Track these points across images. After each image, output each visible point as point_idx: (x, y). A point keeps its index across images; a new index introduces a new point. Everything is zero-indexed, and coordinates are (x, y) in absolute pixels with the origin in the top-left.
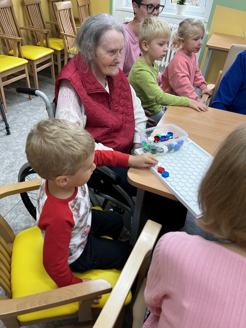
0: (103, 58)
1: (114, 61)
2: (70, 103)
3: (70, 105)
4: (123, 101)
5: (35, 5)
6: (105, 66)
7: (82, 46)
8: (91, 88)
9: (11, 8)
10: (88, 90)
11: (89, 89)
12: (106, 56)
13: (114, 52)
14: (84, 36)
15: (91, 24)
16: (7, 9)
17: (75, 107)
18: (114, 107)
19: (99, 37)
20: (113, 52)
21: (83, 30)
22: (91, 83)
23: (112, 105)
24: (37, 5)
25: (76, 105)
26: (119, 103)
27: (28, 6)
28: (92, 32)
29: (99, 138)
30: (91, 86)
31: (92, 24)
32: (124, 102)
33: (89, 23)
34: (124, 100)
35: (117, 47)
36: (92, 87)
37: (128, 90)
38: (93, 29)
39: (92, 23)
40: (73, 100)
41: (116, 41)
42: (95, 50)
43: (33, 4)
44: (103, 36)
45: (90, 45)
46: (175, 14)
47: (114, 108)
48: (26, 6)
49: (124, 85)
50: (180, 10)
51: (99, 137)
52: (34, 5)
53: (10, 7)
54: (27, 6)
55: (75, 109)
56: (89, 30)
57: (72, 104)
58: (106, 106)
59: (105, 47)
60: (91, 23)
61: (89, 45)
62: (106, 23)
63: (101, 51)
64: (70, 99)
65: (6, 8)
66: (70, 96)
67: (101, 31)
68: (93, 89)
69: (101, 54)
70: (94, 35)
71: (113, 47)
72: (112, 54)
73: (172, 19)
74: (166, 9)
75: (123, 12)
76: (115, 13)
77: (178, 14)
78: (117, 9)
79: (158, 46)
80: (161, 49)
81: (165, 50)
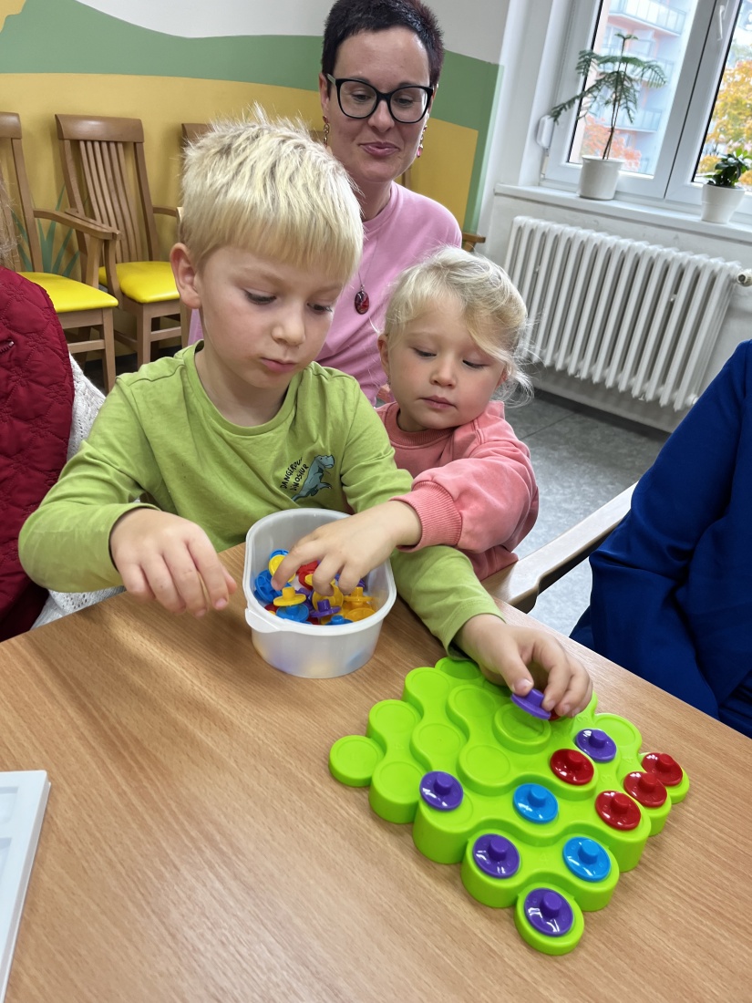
50: (713, 208)
73: (680, 234)
74: (669, 201)
75: (518, 201)
76: (490, 204)
77: (709, 218)
78: (497, 191)
79: (235, 298)
80: (257, 319)
81: (279, 333)
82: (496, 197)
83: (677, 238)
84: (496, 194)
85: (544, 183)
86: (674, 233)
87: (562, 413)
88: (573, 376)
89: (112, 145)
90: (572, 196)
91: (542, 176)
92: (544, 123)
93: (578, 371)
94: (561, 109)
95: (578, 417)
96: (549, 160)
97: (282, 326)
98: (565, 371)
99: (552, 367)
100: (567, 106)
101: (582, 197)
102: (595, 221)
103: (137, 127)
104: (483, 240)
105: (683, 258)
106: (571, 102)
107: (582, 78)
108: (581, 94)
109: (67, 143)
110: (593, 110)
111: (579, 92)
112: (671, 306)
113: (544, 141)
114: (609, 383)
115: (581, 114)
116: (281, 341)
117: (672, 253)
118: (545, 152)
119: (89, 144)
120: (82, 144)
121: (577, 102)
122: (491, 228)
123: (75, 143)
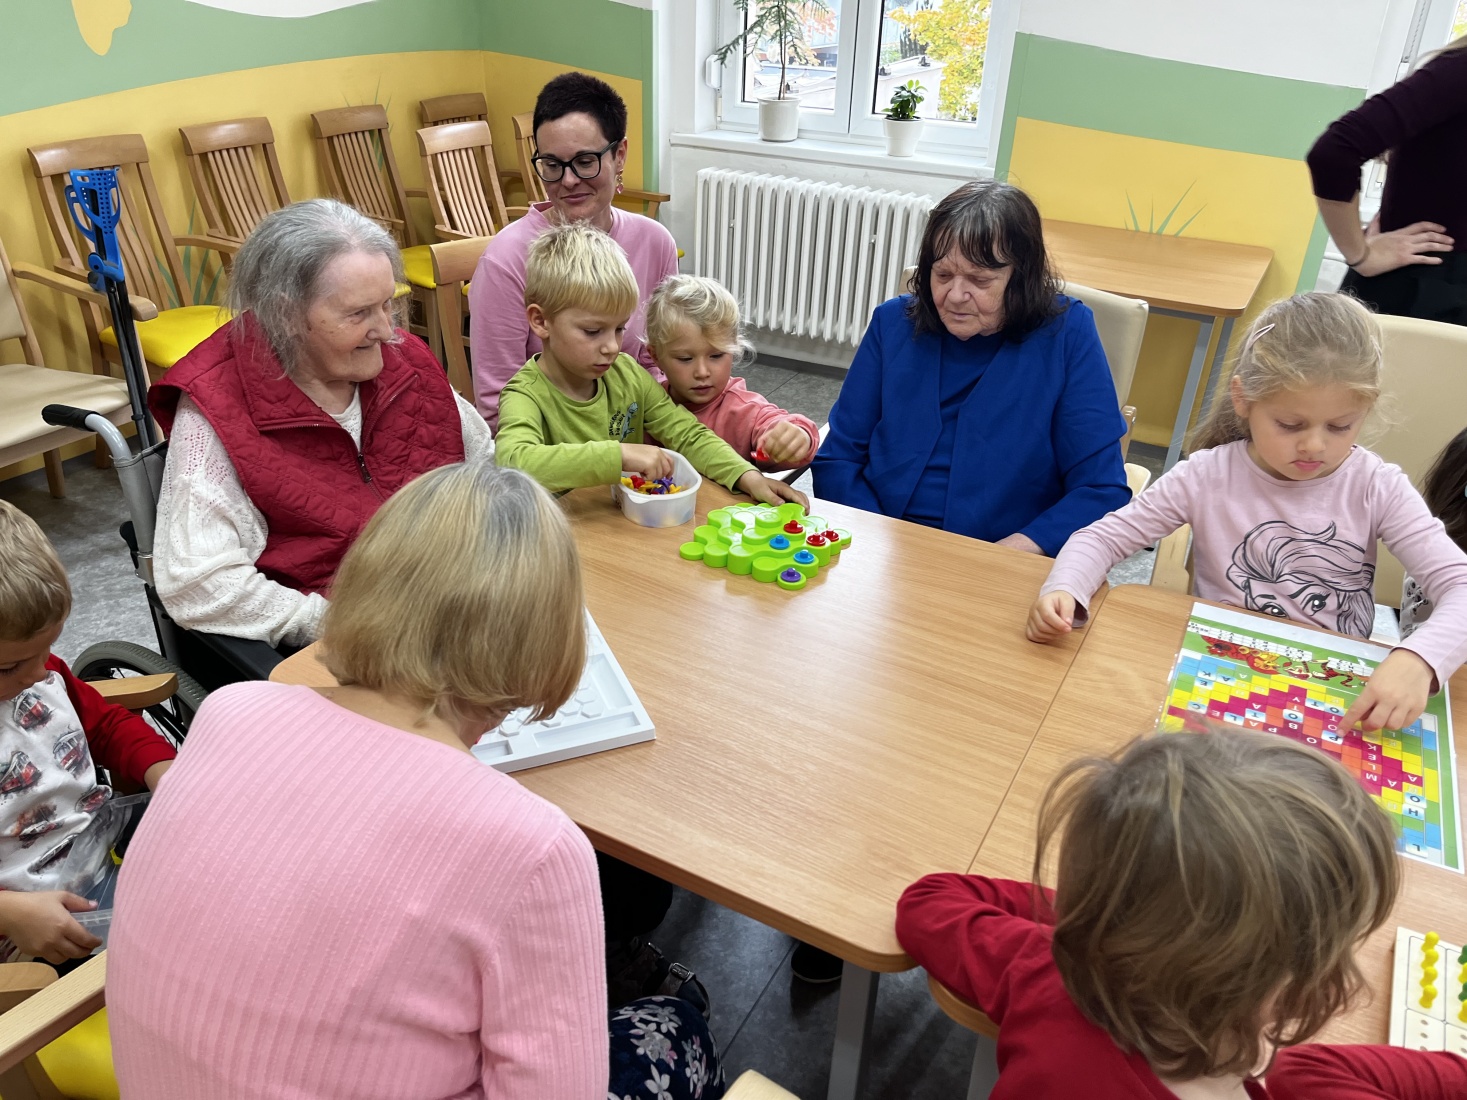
0: (332, 332)
1: (367, 336)
2: (198, 456)
3: (198, 463)
4: (424, 456)
5: (367, 134)
6: (339, 352)
7: (260, 303)
8: (272, 415)
9: (266, 149)
10: (263, 420)
11: (265, 416)
12: (340, 326)
13: (366, 312)
14: (264, 272)
15: (280, 237)
16: (249, 150)
17: (214, 468)
18: (380, 473)
19: (313, 274)
20: (364, 312)
21: (259, 252)
22: (273, 399)
23: (375, 466)
24: (377, 132)
25: (220, 464)
26: (407, 460)
27: (335, 140)
28: (288, 263)
29: (297, 571)
30: (272, 407)
31: (287, 239)
32: (427, 458)
33: (276, 235)
34: (425, 452)
35: (371, 300)
36: (278, 411)
37: (443, 420)
38: (289, 252)
39: (285, 234)
40: (208, 448)
41: (368, 281)
42: (304, 312)
43: (356, 133)
44: (326, 273)
45: (287, 297)
46: (880, 154)
47: (379, 478)
48: (325, 141)
49: (428, 405)
50: (896, 142)
51: (297, 567)
52: (360, 135)
53: (264, 145)
54: (330, 139)
55: (214, 474)
56: (276, 255)
57: (203, 462)
58: (346, 471)
59: (334, 302)
60: (280, 233)
61: (283, 298)
62: (331, 236)
63: (323, 313)
64: (200, 445)
65: (244, 148)
66: (200, 436)
67: (316, 260)
68: (277, 416)
69: (323, 322)
70: (296, 272)
71: (358, 300)
72: (356, 319)
73: (869, 171)
74: (854, 136)
75: (697, 150)
76: (667, 156)
77: (894, 152)
78: (673, 142)
79: (579, 335)
80: (592, 345)
81: (605, 350)
82: (673, 148)
83: (866, 175)
84: (672, 145)
85: (721, 126)
86: (864, 170)
87: (784, 374)
88: (789, 334)
89: (241, 151)
90: (754, 140)
91: (719, 119)
92: (710, 63)
93: (793, 328)
94: (726, 52)
95: (802, 377)
96: (723, 103)
97: (606, 346)
98: (780, 329)
99: (766, 327)
100: (731, 47)
101: (764, 140)
102: (783, 165)
103: (264, 125)
104: (668, 198)
105: (876, 197)
106: (735, 42)
107: (742, 13)
108: (744, 33)
109: (197, 158)
110: (759, 45)
111: (741, 31)
112: (873, 246)
113: (714, 82)
114: (827, 336)
115: (748, 51)
116: (605, 355)
117: (865, 193)
118: (717, 92)
119: (217, 154)
120: (210, 156)
121: (741, 41)
122: (672, 181)
123: (204, 156)
